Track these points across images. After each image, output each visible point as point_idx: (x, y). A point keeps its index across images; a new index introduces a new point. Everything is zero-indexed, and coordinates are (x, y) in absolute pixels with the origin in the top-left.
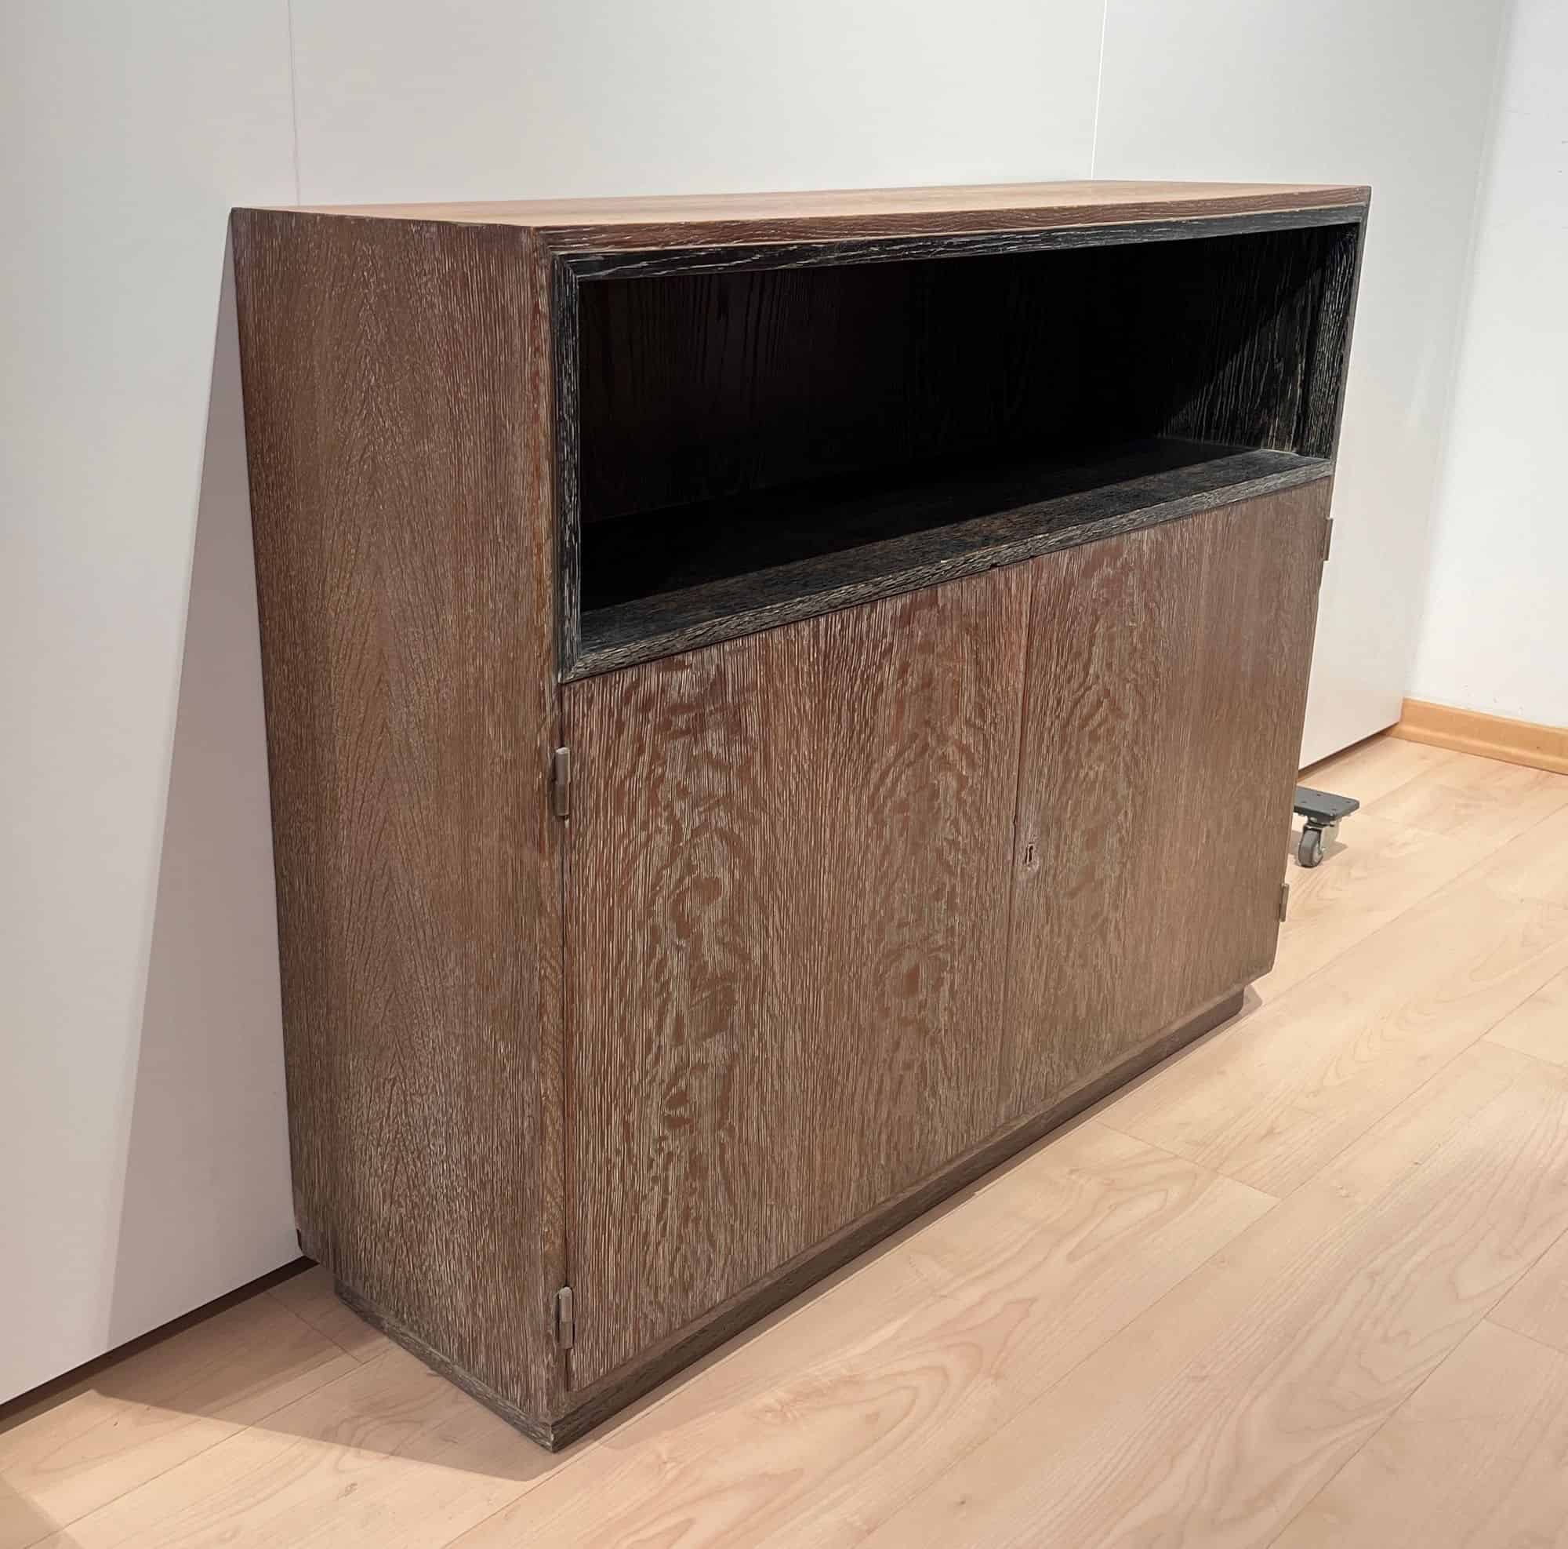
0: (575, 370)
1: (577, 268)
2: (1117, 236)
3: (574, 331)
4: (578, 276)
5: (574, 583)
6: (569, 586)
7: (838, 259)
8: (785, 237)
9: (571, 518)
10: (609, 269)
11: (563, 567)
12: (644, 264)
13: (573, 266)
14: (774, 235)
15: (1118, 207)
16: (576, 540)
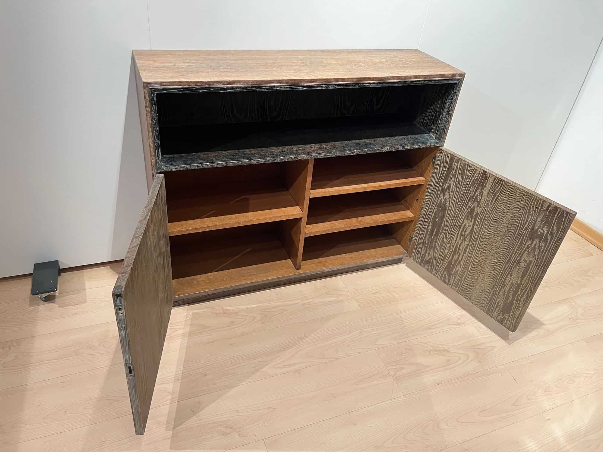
0: (156, 111)
1: (155, 91)
2: (348, 86)
3: (155, 103)
4: (155, 92)
5: (159, 153)
6: (157, 154)
7: (241, 90)
8: (223, 84)
9: (157, 140)
10: (164, 91)
11: (156, 150)
12: (176, 90)
13: (154, 90)
14: (220, 84)
15: (350, 78)
16: (159, 145)
